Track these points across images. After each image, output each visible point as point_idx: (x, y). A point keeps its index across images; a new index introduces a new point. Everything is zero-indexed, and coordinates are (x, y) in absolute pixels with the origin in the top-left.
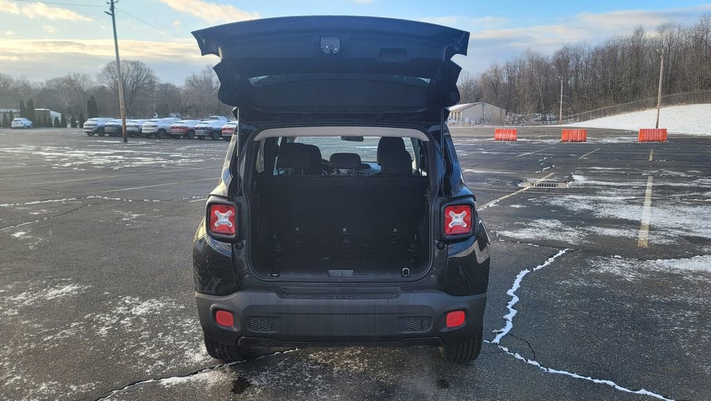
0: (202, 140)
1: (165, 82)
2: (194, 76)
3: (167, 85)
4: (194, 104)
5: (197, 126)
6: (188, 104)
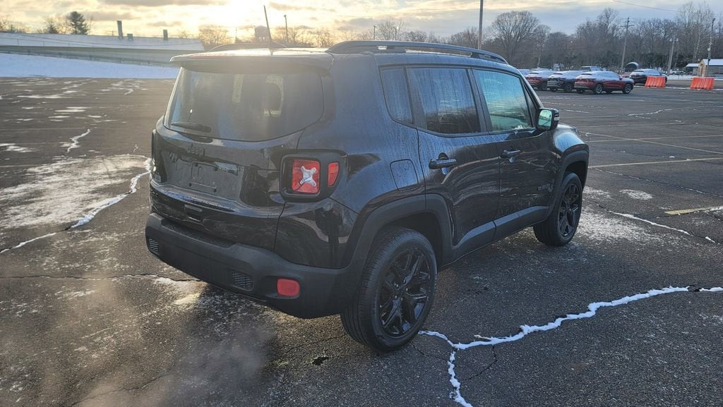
0: (555, 91)
1: (556, 31)
2: (588, 23)
3: (557, 34)
4: (580, 54)
5: (550, 77)
6: (573, 54)
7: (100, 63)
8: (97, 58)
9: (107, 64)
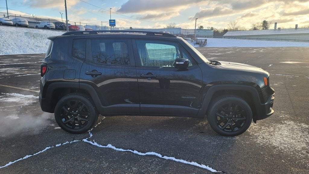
7: (260, 41)
8: (260, 39)
9: (263, 41)
